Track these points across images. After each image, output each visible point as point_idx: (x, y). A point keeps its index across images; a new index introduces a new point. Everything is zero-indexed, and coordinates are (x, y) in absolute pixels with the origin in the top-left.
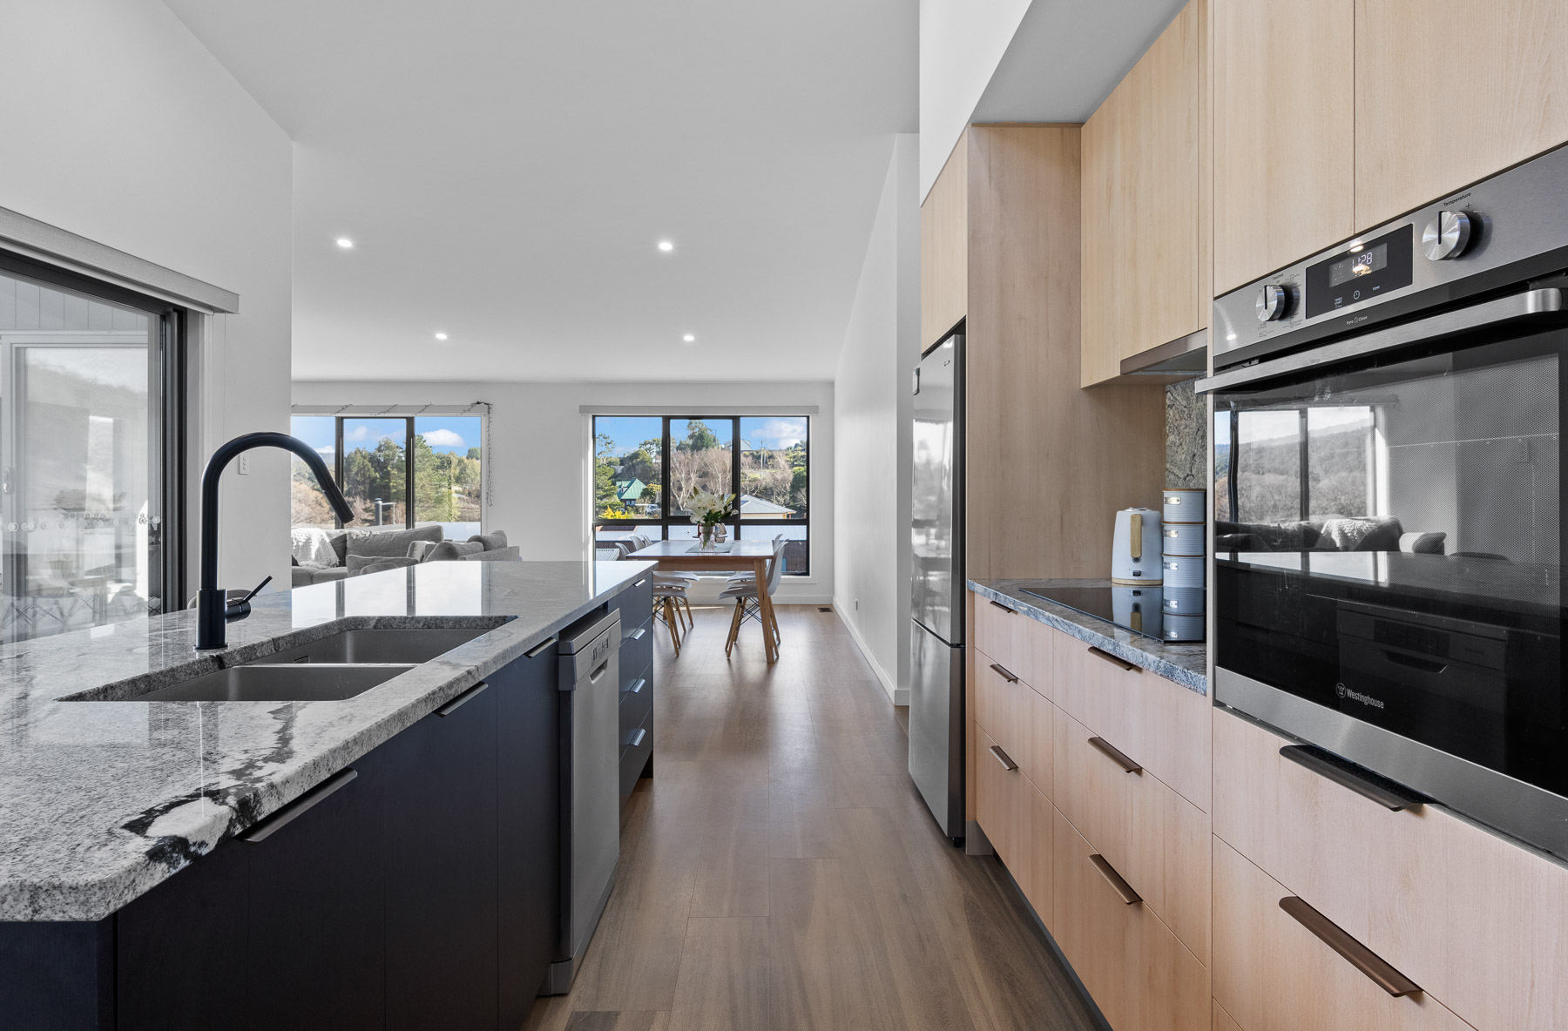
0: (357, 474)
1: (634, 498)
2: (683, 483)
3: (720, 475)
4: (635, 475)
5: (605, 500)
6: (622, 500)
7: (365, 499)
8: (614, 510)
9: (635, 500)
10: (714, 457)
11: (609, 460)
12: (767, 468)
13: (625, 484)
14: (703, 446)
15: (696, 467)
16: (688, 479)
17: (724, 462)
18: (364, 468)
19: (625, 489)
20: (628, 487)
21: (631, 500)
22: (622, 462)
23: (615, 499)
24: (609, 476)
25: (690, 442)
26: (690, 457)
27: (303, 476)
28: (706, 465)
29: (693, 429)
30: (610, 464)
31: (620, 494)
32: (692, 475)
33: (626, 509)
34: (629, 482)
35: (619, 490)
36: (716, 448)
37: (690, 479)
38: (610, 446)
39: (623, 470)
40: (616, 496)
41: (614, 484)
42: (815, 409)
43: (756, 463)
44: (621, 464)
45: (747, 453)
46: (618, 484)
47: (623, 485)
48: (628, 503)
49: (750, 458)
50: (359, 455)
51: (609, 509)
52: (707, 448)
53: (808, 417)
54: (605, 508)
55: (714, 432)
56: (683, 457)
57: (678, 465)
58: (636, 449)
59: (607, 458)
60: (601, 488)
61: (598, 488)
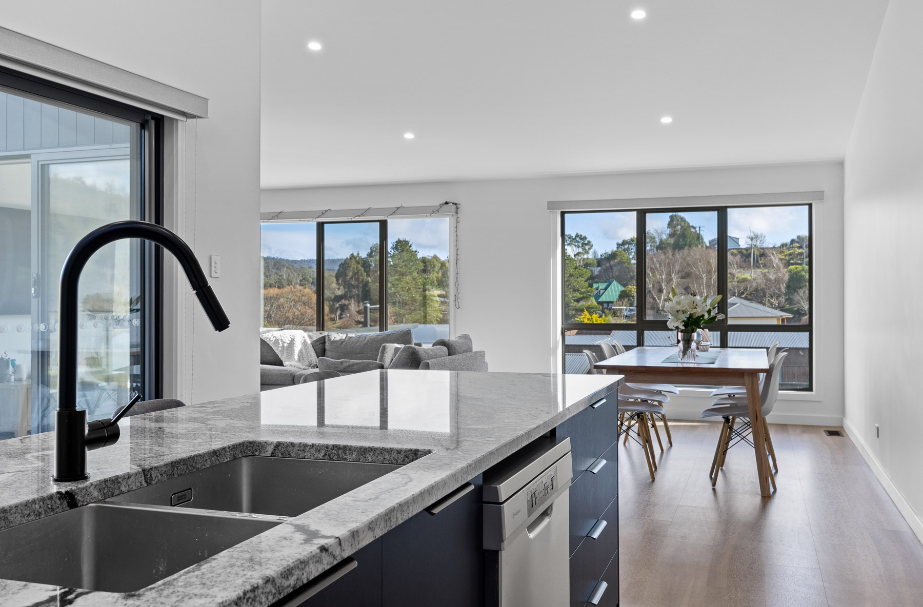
0: (352, 278)
1: (612, 300)
2: (663, 285)
3: (704, 276)
4: (613, 277)
5: (582, 303)
6: (599, 303)
7: (359, 302)
8: (591, 314)
9: (612, 302)
10: (698, 256)
11: (586, 261)
12: (759, 267)
13: (602, 286)
14: (685, 245)
15: (677, 268)
16: (669, 280)
17: (709, 262)
18: (358, 272)
19: (602, 292)
20: (606, 289)
21: (608, 303)
22: (599, 262)
23: (593, 302)
24: (586, 278)
25: (672, 241)
26: (670, 257)
27: (308, 281)
28: (688, 265)
29: (675, 227)
30: (587, 265)
31: (597, 297)
32: (673, 276)
33: (603, 312)
34: (606, 284)
35: (596, 292)
36: (700, 246)
37: (671, 280)
38: (587, 248)
39: (600, 271)
40: (593, 299)
41: (591, 286)
42: (820, 195)
43: (745, 261)
44: (599, 265)
45: (735, 251)
46: (595, 286)
47: (600, 288)
48: (605, 305)
49: (739, 256)
50: (353, 261)
51: (586, 312)
52: (690, 246)
53: (810, 205)
54: (582, 311)
55: (697, 229)
56: (663, 257)
57: (658, 265)
58: (615, 249)
59: (584, 260)
60: (578, 290)
61: (575, 290)
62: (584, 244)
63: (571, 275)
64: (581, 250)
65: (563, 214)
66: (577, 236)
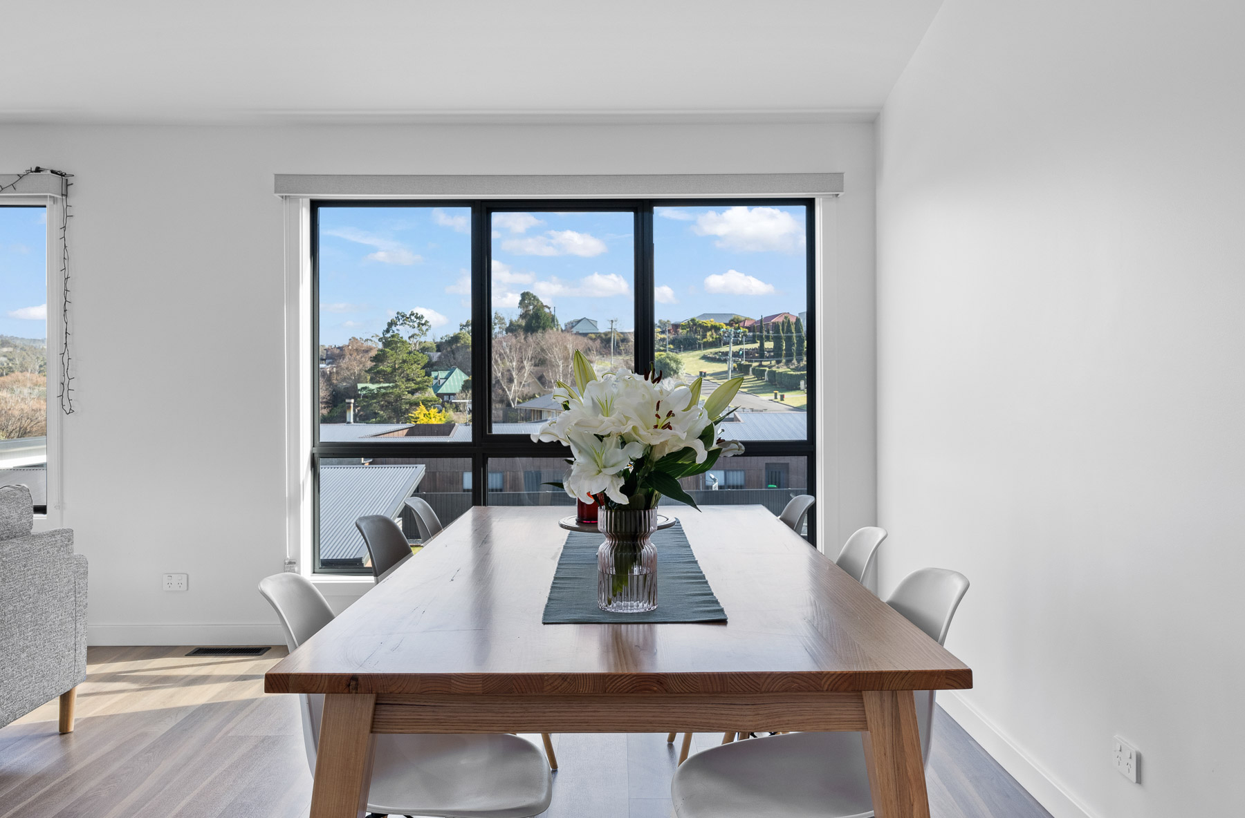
1: (453, 392)
2: (514, 374)
3: (560, 363)
4: (455, 364)
5: (417, 395)
6: (438, 395)
8: (427, 407)
9: (454, 394)
10: (554, 340)
11: (423, 345)
12: (620, 354)
13: (442, 374)
14: (538, 327)
15: (530, 354)
16: (521, 369)
17: (566, 348)
19: (442, 381)
20: (446, 378)
21: (449, 395)
22: (439, 347)
23: (430, 394)
24: (423, 364)
25: (523, 323)
26: (522, 341)
28: (543, 350)
29: (527, 307)
30: (424, 350)
31: (436, 387)
32: (525, 362)
33: (443, 406)
34: (447, 373)
35: (435, 382)
36: (555, 329)
37: (523, 367)
38: (424, 328)
39: (440, 357)
40: (431, 390)
41: (428, 374)
43: (605, 347)
44: (438, 350)
45: (593, 336)
46: (434, 374)
47: (440, 377)
48: (446, 398)
49: (599, 341)
51: (422, 407)
52: (544, 329)
54: (417, 404)
55: (552, 310)
56: (514, 340)
57: (508, 351)
58: (457, 331)
59: (420, 343)
60: (413, 380)
61: (408, 380)
62: (419, 324)
63: (404, 361)
64: (416, 331)
65: (315, 205)
66: (412, 314)
